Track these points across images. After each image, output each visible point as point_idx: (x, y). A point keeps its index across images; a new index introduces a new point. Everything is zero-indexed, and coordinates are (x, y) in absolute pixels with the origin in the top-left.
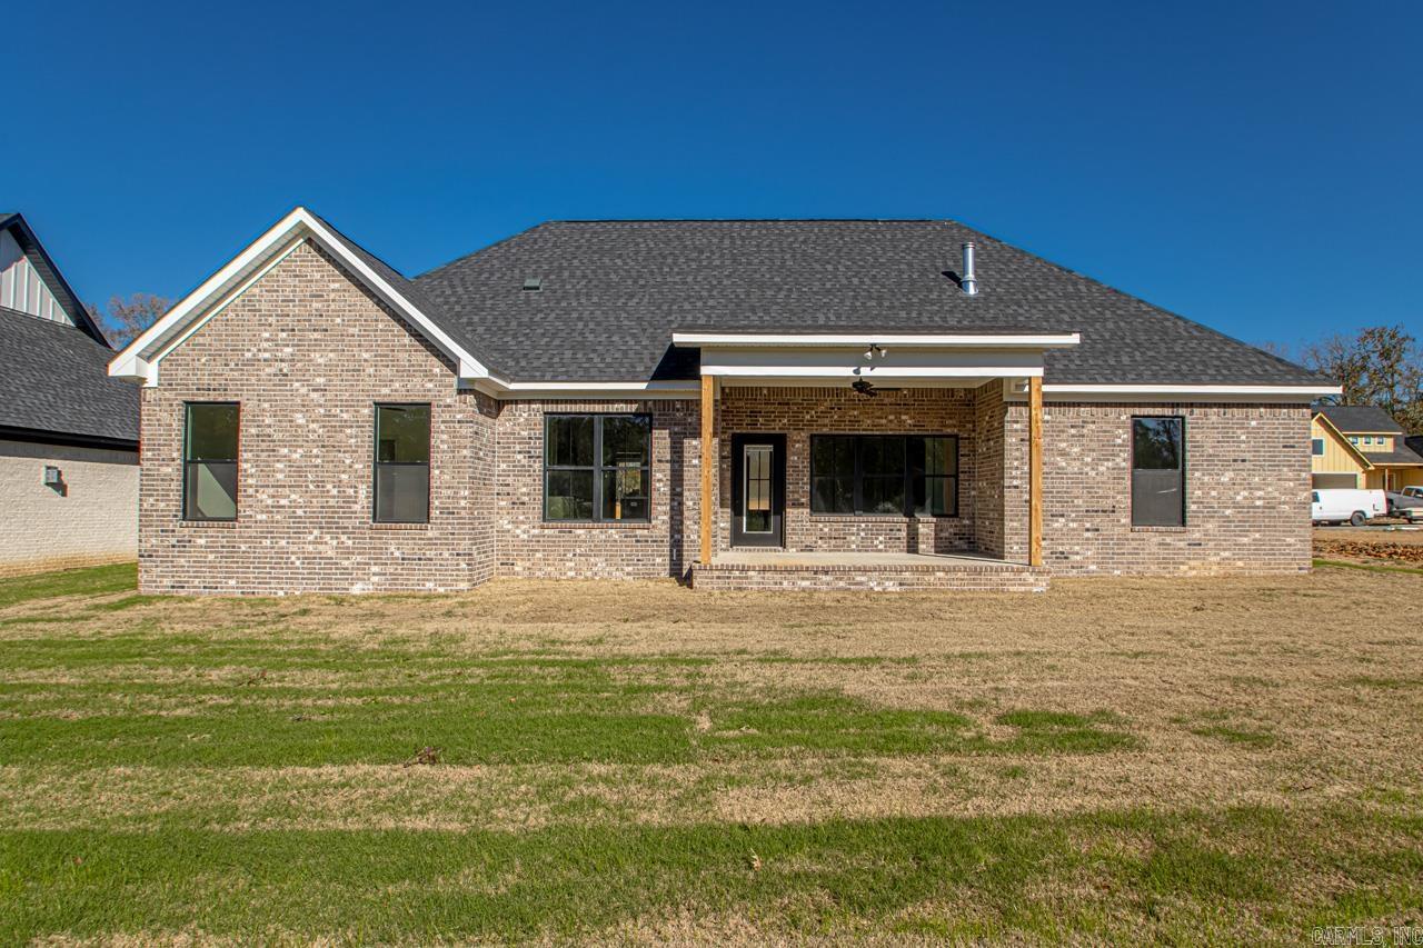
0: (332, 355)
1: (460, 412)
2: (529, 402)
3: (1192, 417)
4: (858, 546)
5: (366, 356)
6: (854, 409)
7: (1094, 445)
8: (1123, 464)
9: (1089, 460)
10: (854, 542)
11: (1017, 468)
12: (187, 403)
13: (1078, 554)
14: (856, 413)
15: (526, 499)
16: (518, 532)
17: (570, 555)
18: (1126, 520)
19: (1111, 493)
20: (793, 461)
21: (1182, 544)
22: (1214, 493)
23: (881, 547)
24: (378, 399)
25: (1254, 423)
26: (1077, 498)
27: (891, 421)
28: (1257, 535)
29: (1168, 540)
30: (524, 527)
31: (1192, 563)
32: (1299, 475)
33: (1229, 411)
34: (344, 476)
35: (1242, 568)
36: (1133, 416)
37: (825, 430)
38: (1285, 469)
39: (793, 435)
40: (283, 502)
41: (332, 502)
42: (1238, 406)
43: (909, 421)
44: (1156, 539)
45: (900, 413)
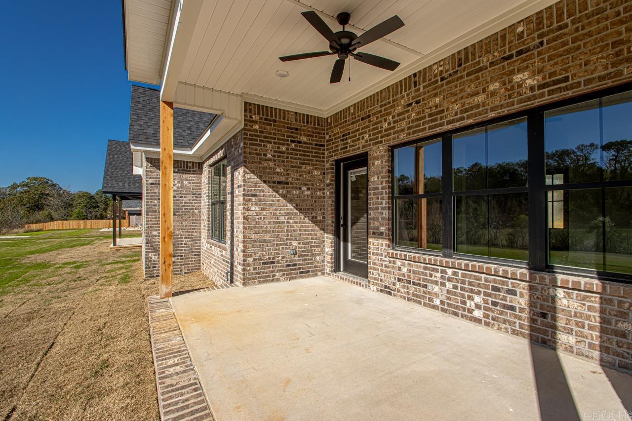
4: (442, 302)
6: (435, 95)
10: (436, 295)
14: (438, 100)
16: (205, 244)
20: (374, 182)
23: (478, 314)
27: (493, 94)
37: (402, 137)
39: (374, 152)
43: (529, 82)
45: (512, 73)
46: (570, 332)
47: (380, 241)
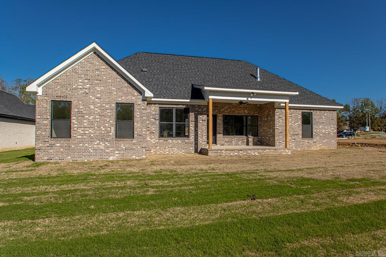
0: (102, 88)
2: (155, 104)
3: (314, 112)
4: (235, 144)
5: (113, 89)
6: (234, 109)
7: (294, 119)
8: (300, 123)
9: (293, 122)
11: (278, 124)
12: (52, 101)
13: (291, 145)
15: (154, 131)
16: (152, 141)
17: (167, 147)
18: (301, 137)
19: (298, 130)
20: (219, 122)
21: (312, 142)
22: (318, 130)
23: (240, 144)
24: (117, 102)
25: (326, 114)
26: (291, 131)
27: (242, 112)
28: (327, 140)
29: (309, 141)
30: (154, 139)
31: (314, 147)
33: (321, 111)
34: (107, 125)
35: (324, 148)
36: (302, 112)
37: (227, 114)
38: (332, 125)
39: (219, 115)
40: (86, 132)
41: (103, 132)
42: (323, 110)
43: (247, 112)
44: (307, 141)
45: (245, 110)
46: (250, 143)
47: (221, 135)
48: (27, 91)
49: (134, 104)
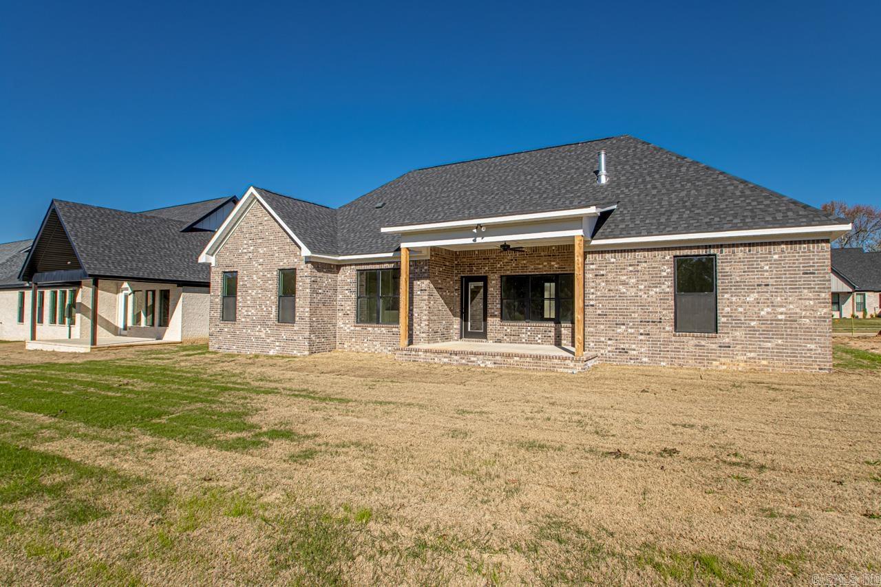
0: (265, 249)
1: (306, 272)
2: (351, 265)
3: (722, 255)
4: (526, 340)
5: (275, 248)
6: (524, 260)
7: (647, 277)
8: (668, 290)
9: (642, 287)
10: (524, 338)
11: (593, 293)
12: (223, 272)
13: (634, 350)
14: (525, 262)
15: (349, 312)
16: (346, 328)
17: (366, 340)
18: (669, 328)
19: (659, 310)
20: (491, 289)
21: (714, 346)
22: (741, 310)
23: (539, 341)
24: (279, 268)
25: (776, 257)
26: (634, 312)
27: (545, 266)
28: (780, 342)
29: (703, 343)
30: (348, 326)
31: (723, 360)
32: (819, 295)
33: (754, 249)
34: (268, 302)
35: (767, 366)
36: (675, 257)
37: (508, 273)
38: (806, 291)
39: (491, 276)
40: (250, 313)
41: (264, 314)
42: (762, 244)
43: (556, 266)
44: (695, 342)
45: (551, 261)
46: (565, 340)
47: (495, 319)
48: (200, 263)
49: (295, 269)
